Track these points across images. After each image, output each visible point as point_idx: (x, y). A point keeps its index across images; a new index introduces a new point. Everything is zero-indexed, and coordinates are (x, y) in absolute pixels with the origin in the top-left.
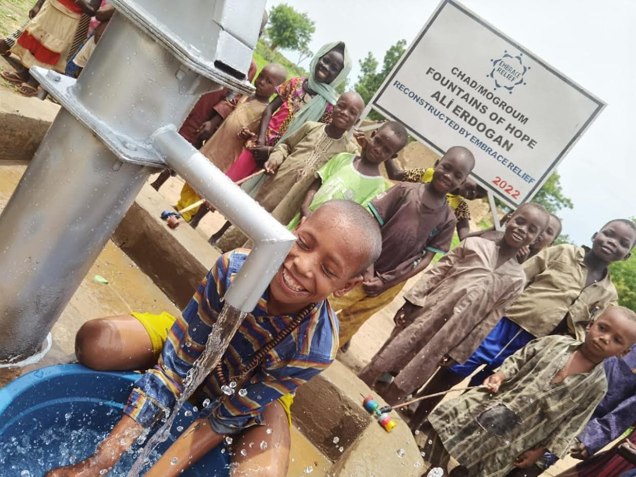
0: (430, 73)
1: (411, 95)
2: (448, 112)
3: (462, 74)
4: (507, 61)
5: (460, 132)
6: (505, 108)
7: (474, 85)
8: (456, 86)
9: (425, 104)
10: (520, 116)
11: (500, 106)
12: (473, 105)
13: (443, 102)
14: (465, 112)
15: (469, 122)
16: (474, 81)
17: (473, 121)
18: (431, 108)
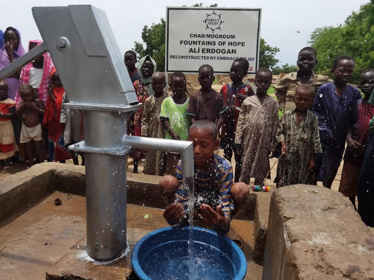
0: (182, 43)
1: (180, 57)
2: (201, 54)
3: (195, 35)
4: (210, 18)
5: (211, 59)
6: (222, 37)
7: (203, 36)
8: (196, 41)
9: (189, 57)
10: (230, 36)
11: (220, 38)
12: (209, 45)
13: (196, 51)
14: (207, 49)
15: (212, 52)
16: (202, 35)
17: (213, 51)
18: (192, 57)
